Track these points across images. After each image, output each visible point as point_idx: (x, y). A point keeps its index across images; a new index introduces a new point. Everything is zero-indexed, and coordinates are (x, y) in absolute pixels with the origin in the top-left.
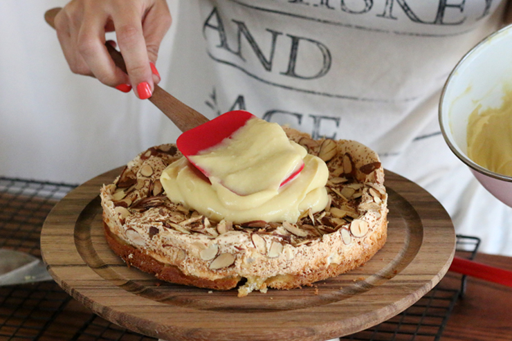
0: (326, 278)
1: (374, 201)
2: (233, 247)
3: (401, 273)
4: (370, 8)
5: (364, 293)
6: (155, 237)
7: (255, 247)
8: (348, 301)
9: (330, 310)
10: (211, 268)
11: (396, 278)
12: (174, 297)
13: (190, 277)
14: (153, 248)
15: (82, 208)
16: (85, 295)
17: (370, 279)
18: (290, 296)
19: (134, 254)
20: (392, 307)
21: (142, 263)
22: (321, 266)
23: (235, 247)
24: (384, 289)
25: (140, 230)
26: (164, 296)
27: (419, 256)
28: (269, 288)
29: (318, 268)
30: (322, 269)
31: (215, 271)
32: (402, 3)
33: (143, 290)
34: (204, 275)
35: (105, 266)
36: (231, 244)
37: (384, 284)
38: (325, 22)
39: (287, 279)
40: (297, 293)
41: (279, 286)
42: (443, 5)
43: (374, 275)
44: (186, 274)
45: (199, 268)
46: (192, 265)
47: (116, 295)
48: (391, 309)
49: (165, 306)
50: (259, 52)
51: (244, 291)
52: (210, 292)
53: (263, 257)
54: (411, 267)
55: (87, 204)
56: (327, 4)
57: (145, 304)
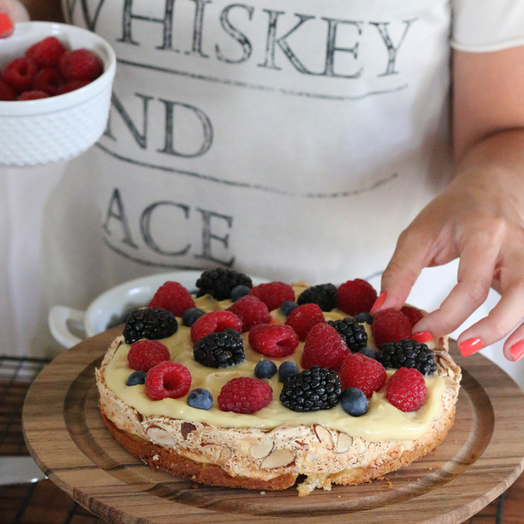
0: (398, 468)
1: (448, 375)
2: (293, 442)
3: (482, 456)
4: (249, 54)
5: (447, 484)
6: (191, 436)
7: (320, 441)
8: (431, 495)
9: (414, 506)
10: (263, 467)
11: (478, 463)
12: (219, 502)
13: (238, 478)
14: (185, 446)
15: (64, 393)
16: (110, 505)
17: (447, 467)
18: (360, 492)
19: (160, 454)
20: (483, 499)
21: (173, 464)
22: (394, 455)
23: (296, 441)
24: (468, 478)
25: (168, 428)
26: (206, 501)
27: (496, 434)
28: (334, 485)
29: (391, 458)
30: (395, 459)
31: (269, 470)
32: (285, 48)
33: (178, 494)
34: (256, 475)
35: (121, 467)
36: (290, 439)
37: (467, 472)
38: (200, 77)
39: (355, 472)
40: (367, 488)
41: (346, 481)
42: (331, 48)
43: (451, 460)
44: (233, 475)
45: (248, 467)
46: (240, 464)
47: (148, 503)
48: (483, 502)
49: (213, 514)
50: (130, 125)
51: (305, 489)
52: (263, 493)
53: (330, 453)
54: (491, 449)
55: (68, 387)
56: (200, 50)
57: (187, 512)
